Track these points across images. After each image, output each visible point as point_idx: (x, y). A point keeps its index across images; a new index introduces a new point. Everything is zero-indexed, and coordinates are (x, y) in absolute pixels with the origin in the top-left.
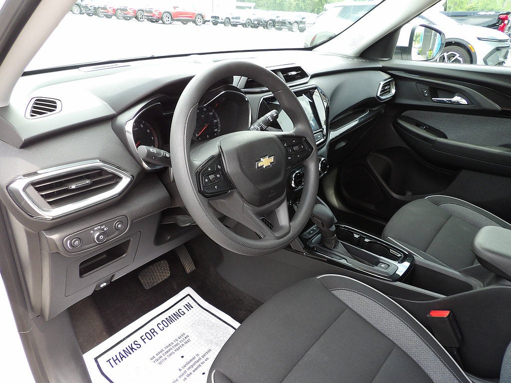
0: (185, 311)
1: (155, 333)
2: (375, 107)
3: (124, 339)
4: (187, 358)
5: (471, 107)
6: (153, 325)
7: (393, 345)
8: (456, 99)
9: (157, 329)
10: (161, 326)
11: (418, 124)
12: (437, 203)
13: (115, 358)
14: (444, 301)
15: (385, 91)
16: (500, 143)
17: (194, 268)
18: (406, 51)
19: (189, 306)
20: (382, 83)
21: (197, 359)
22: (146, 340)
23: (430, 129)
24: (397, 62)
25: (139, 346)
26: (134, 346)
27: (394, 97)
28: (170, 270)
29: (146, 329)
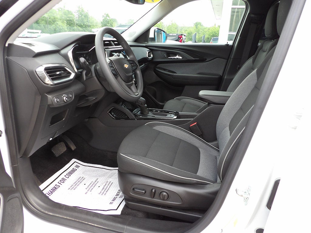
0: (76, 168)
1: (65, 180)
2: (146, 63)
3: (50, 184)
4: (87, 184)
5: (184, 59)
6: (63, 176)
7: (180, 140)
8: (177, 57)
9: (65, 178)
10: (67, 176)
11: (165, 70)
12: (179, 100)
13: (48, 193)
14: (193, 120)
15: (149, 56)
16: (198, 72)
17: (75, 148)
18: (153, 39)
19: (77, 166)
20: (147, 52)
21: (93, 183)
22: (61, 183)
23: (169, 71)
24: (151, 43)
25: (59, 186)
26: (56, 187)
27: (153, 58)
28: (66, 147)
29: (60, 178)
